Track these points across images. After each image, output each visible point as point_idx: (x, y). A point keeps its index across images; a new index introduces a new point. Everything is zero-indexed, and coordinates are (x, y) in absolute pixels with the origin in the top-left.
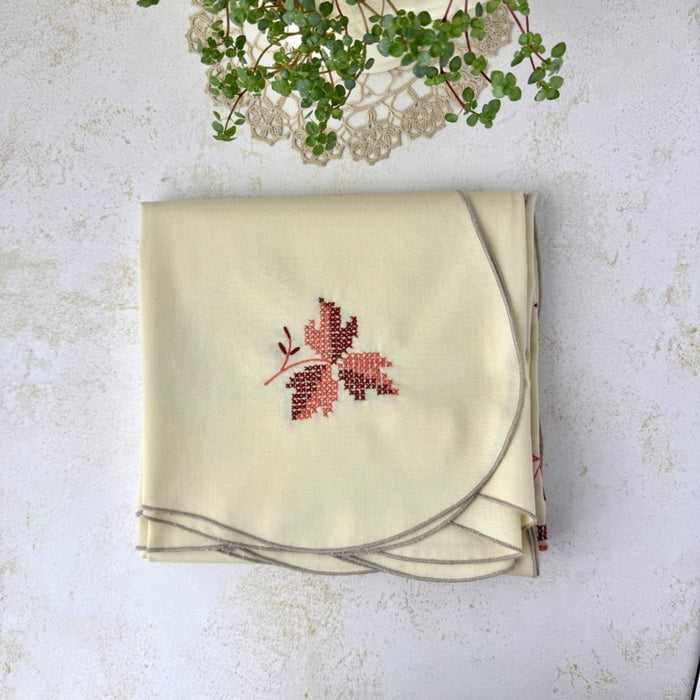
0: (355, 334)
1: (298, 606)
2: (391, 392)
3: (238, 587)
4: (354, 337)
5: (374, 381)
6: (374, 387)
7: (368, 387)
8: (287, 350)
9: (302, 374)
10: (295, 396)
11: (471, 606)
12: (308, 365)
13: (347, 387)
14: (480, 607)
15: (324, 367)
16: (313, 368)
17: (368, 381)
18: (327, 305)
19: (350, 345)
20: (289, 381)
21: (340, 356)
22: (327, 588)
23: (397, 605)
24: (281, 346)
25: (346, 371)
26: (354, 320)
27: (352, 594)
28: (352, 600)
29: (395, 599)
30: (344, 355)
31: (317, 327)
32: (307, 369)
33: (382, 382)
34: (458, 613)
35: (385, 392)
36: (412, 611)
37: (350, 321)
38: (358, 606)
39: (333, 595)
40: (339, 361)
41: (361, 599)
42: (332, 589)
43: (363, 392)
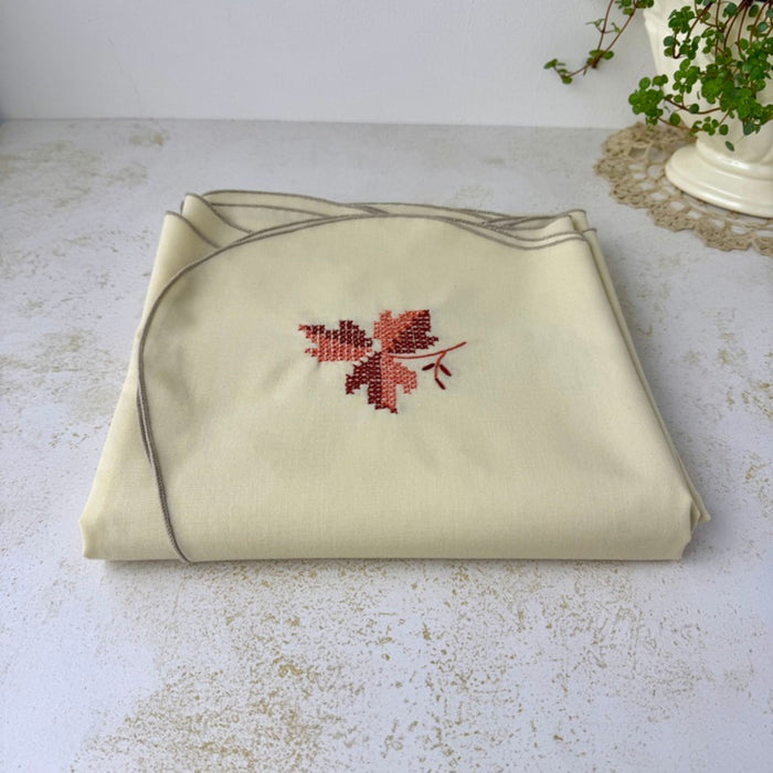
0: (349, 377)
1: (236, 752)
2: (308, 328)
3: (128, 719)
4: (352, 375)
5: (328, 337)
6: (328, 332)
7: (335, 332)
8: (439, 369)
9: (418, 347)
10: (428, 329)
11: (556, 737)
12: (411, 355)
13: (363, 332)
14: (573, 739)
15: (390, 351)
16: (404, 352)
17: (336, 337)
18: (386, 406)
19: (356, 367)
20: (435, 343)
21: (370, 358)
22: (293, 715)
23: (420, 742)
24: (447, 372)
25: (363, 346)
26: (349, 391)
27: (338, 725)
28: (339, 735)
29: (418, 730)
30: (365, 360)
31: (399, 388)
32: (414, 352)
33: (318, 336)
34: (535, 752)
35: (315, 328)
36: (450, 752)
37: (355, 391)
38: (349, 746)
39: (304, 728)
40: (370, 355)
41: (354, 734)
42: (303, 719)
43: (343, 328)
